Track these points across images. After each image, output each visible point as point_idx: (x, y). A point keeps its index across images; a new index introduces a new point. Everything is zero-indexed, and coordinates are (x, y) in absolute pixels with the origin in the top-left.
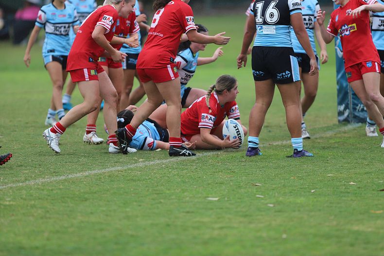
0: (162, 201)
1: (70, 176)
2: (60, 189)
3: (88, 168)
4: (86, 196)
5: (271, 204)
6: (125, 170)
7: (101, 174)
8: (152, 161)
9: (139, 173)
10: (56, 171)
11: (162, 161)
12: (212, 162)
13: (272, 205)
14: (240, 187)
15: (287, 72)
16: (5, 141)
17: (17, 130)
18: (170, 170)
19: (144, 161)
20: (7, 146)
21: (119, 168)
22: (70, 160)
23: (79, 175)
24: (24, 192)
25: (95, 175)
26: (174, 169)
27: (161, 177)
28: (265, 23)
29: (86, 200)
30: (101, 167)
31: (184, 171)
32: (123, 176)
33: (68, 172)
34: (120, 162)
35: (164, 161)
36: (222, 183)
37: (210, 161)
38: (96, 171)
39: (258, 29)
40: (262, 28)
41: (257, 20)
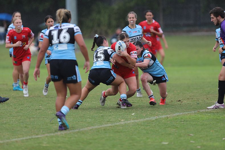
0: (135, 144)
1: (81, 130)
2: (75, 137)
3: (92, 125)
4: (91, 141)
5: (199, 146)
6: (113, 126)
7: (99, 129)
8: (129, 121)
9: (122, 128)
10: (73, 126)
11: (135, 121)
12: (164, 122)
14: (180, 136)
15: (74, 76)
16: (43, 109)
17: (50, 103)
18: (140, 126)
19: (124, 121)
20: (44, 112)
21: (110, 125)
22: (81, 120)
23: (86, 129)
24: (54, 139)
25: (96, 129)
26: (142, 125)
27: (134, 130)
28: (60, 43)
29: (90, 143)
30: (99, 124)
31: (148, 127)
32: (112, 129)
33: (80, 127)
34: (110, 121)
35: (136, 121)
36: (170, 134)
37: (163, 121)
38: (96, 127)
39: (54, 47)
40: (57, 46)
41: (53, 42)
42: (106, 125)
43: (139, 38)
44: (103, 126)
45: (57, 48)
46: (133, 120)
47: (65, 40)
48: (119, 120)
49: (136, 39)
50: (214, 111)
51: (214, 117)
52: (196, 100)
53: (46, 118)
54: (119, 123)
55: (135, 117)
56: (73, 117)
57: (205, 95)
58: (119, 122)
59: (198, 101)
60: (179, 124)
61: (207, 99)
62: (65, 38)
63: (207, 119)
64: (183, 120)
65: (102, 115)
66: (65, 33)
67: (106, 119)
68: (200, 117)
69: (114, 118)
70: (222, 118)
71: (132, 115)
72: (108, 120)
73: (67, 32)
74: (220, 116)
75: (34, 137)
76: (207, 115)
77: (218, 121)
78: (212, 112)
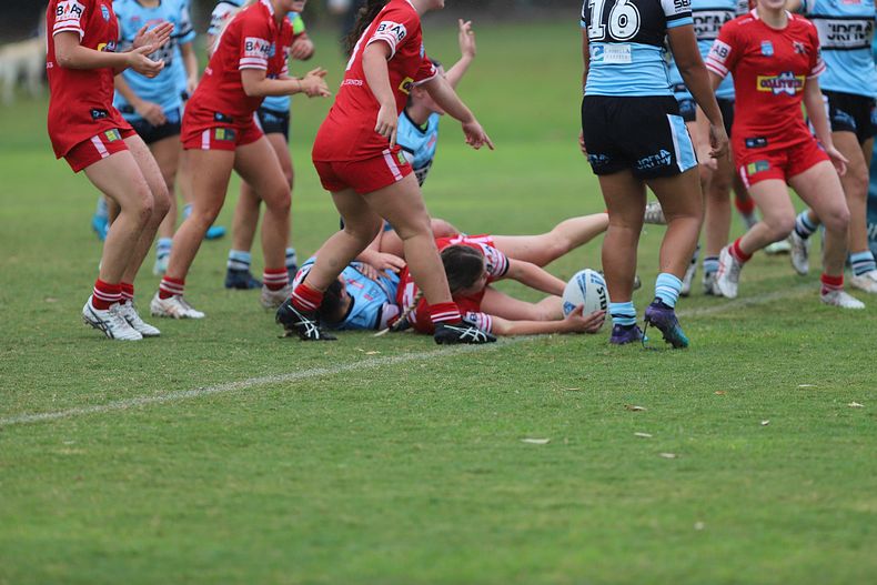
0: (420, 445)
1: (210, 390)
2: (188, 419)
3: (251, 371)
4: (247, 435)
5: (669, 452)
6: (336, 376)
7: (280, 386)
8: (397, 355)
9: (367, 382)
10: (178, 377)
11: (420, 355)
12: (533, 357)
13: (670, 456)
14: (597, 414)
15: (664, 153)
16: (61, 311)
18: (438, 376)
19: (378, 356)
20: (65, 321)
21: (322, 372)
22: (209, 353)
23: (229, 387)
24: (104, 426)
25: (266, 387)
26: (446, 373)
27: (417, 392)
29: (247, 444)
30: (281, 369)
31: (470, 378)
32: (331, 389)
33: (206, 380)
36: (556, 406)
37: (530, 355)
38: (269, 379)
40: (601, 50)
42: (308, 373)
44: (294, 375)
45: (600, 56)
48: (357, 352)
50: (727, 316)
51: (729, 336)
53: (73, 346)
54: (359, 363)
56: (179, 342)
58: (357, 361)
60: (592, 368)
63: (699, 347)
70: (759, 339)
74: (751, 333)
75: (23, 419)
76: (700, 329)
77: (741, 352)
78: (720, 320)
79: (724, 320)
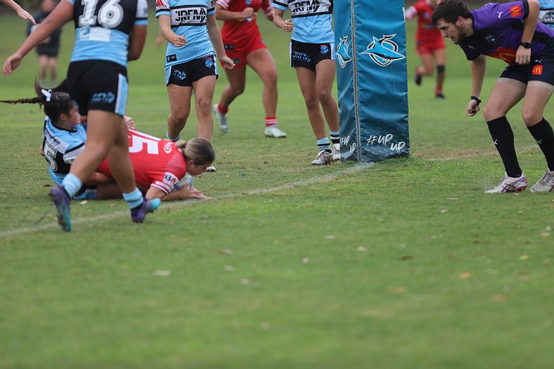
5: (245, 279)
6: (35, 233)
11: (89, 219)
15: (110, 94)
18: (100, 232)
26: (105, 230)
32: (32, 241)
34: (27, 221)
35: (91, 219)
36: (175, 250)
39: (81, 32)
40: (88, 32)
41: (82, 20)
42: (16, 231)
43: (199, 12)
44: (8, 232)
45: (87, 35)
46: (83, 217)
47: (110, 20)
48: (48, 217)
49: (192, 13)
50: (281, 193)
51: (283, 206)
52: (238, 165)
54: (50, 225)
55: (89, 209)
57: (260, 153)
58: (48, 223)
59: (244, 168)
60: (197, 227)
61: (266, 163)
62: (110, 15)
63: (264, 213)
64: (206, 216)
65: (6, 205)
66: (114, 5)
67: (15, 215)
68: (247, 207)
69: (37, 213)
70: (301, 208)
71: (82, 205)
72: (20, 217)
73: (119, 3)
74: (296, 203)
76: (265, 202)
77: (291, 216)
78: (277, 196)
79: (280, 195)
